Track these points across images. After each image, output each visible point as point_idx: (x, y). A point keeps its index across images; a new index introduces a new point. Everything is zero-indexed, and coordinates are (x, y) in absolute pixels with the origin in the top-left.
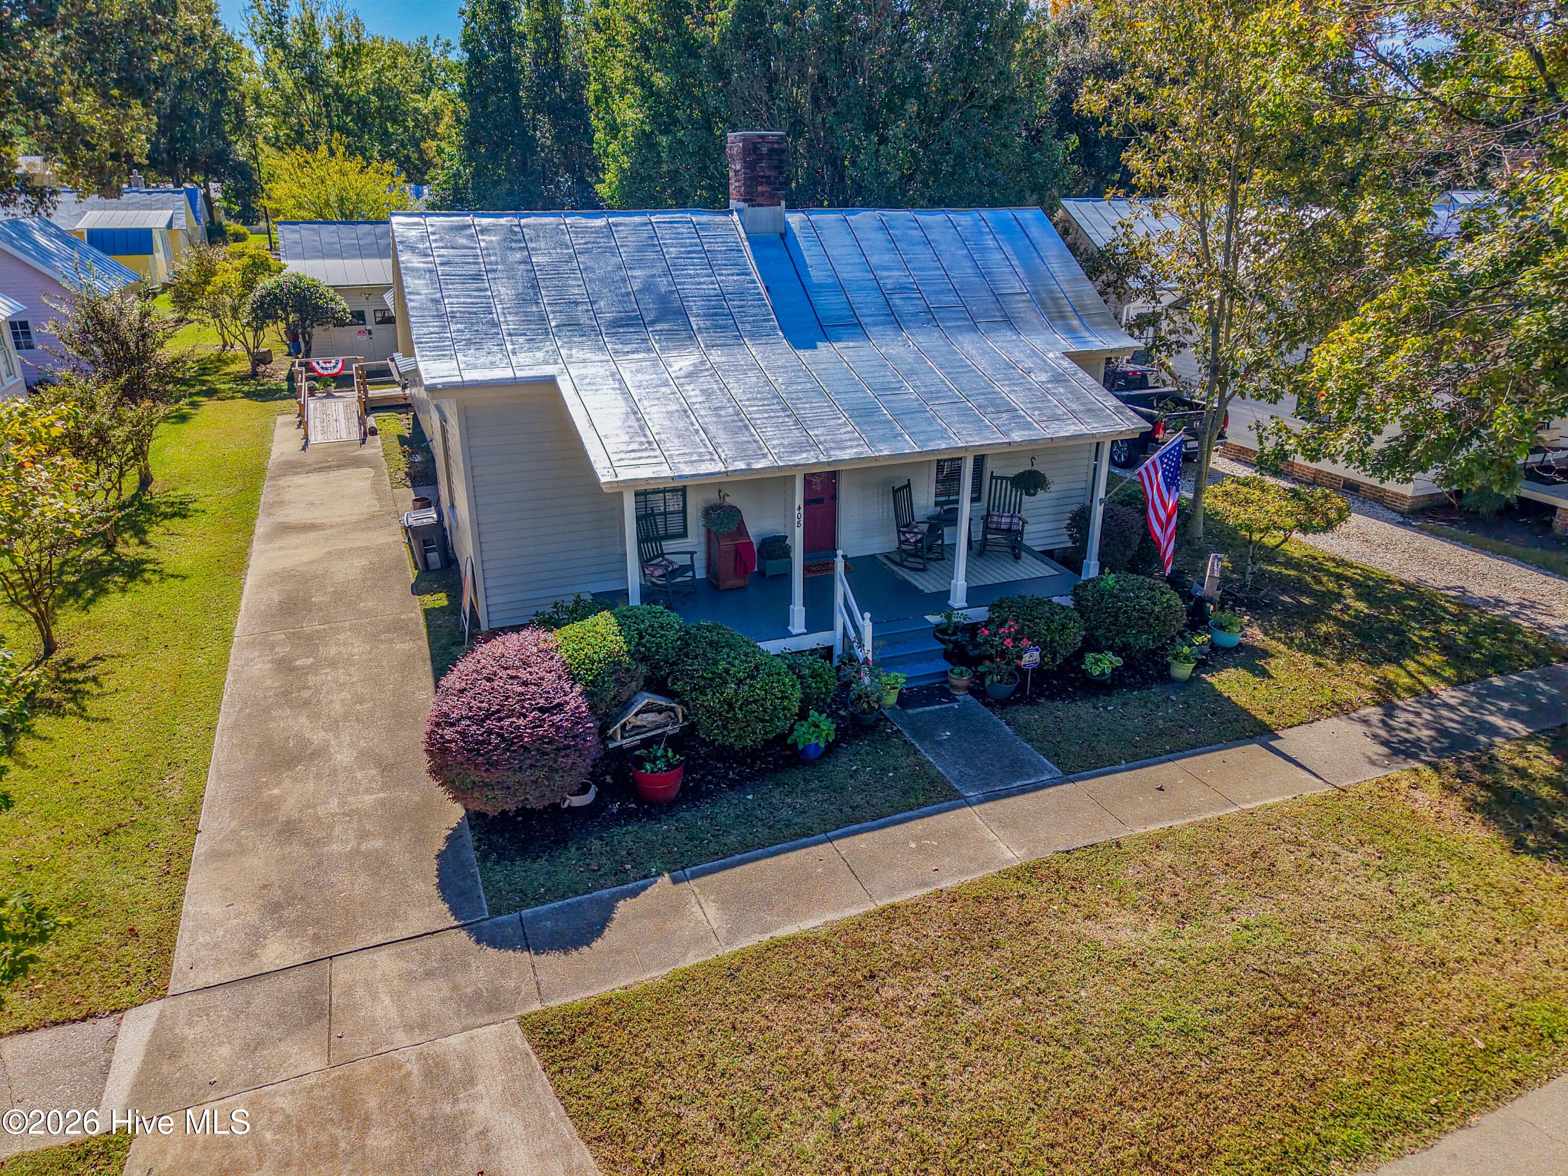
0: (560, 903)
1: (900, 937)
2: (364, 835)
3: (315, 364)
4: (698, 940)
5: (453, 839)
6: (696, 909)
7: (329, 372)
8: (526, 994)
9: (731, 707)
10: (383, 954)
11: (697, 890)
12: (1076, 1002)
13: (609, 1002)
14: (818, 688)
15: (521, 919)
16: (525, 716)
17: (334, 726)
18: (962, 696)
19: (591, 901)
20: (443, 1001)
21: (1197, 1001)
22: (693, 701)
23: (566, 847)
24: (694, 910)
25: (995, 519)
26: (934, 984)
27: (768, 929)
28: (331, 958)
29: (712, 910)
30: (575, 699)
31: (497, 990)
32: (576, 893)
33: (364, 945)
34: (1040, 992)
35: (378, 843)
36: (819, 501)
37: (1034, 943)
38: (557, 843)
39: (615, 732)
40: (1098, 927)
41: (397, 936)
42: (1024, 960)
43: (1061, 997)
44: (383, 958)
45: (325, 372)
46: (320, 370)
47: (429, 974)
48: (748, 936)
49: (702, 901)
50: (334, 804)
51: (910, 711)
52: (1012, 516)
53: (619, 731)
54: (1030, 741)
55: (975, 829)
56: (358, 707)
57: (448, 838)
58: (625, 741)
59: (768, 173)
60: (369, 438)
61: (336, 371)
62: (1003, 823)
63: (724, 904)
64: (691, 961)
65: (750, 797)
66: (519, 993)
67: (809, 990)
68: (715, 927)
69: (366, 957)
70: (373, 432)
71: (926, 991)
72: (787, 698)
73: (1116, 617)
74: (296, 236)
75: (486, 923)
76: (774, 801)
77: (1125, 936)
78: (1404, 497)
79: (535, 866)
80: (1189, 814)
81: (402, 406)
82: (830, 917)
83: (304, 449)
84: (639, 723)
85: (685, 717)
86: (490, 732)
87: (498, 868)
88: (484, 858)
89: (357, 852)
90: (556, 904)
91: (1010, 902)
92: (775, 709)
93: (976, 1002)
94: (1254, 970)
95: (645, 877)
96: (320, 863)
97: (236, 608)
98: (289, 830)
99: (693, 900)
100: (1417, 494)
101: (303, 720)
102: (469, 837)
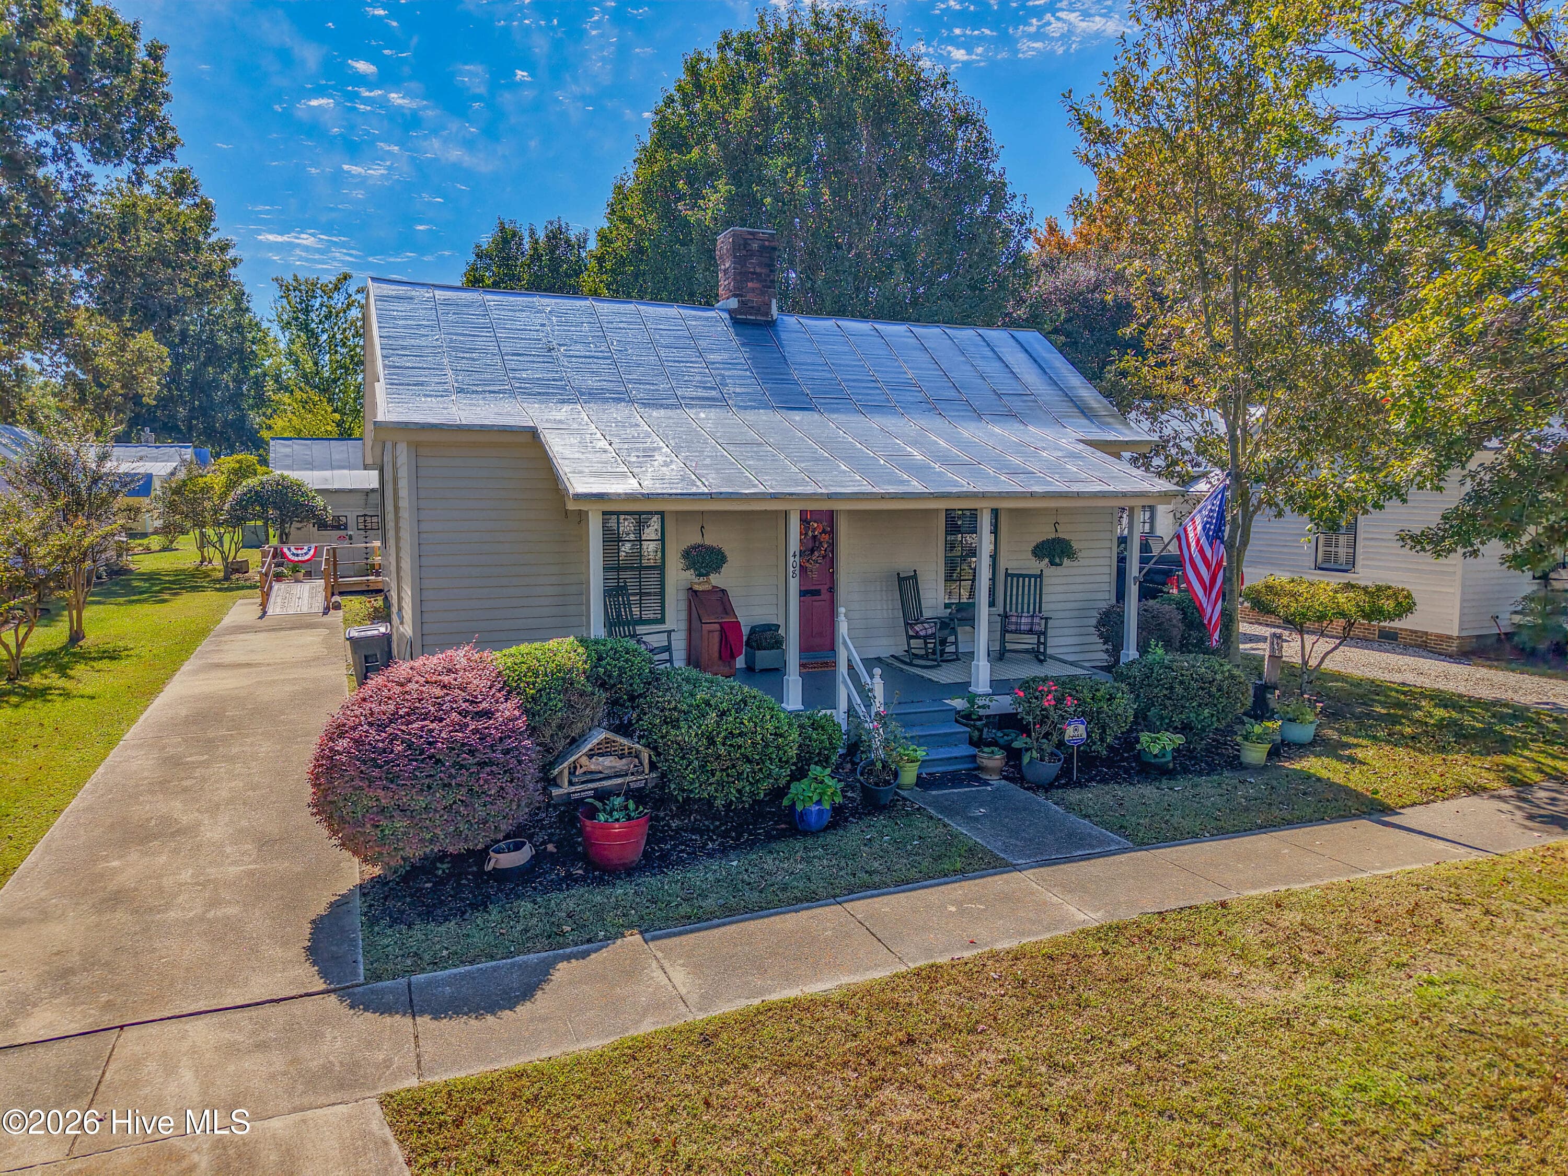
0: (468, 968)
1: (944, 996)
2: (215, 903)
3: (285, 550)
4: (658, 1006)
5: (339, 906)
6: (658, 975)
7: (300, 558)
8: (399, 1068)
9: (711, 742)
10: (200, 1023)
11: (660, 955)
12: (1217, 1068)
13: (520, 1075)
14: (821, 742)
15: (409, 985)
16: (441, 720)
17: (214, 809)
18: (995, 781)
19: (513, 965)
20: (272, 1077)
21: (1392, 1066)
22: (662, 737)
23: (486, 909)
24: (655, 974)
25: (1014, 620)
26: (1003, 1048)
27: (760, 993)
28: (122, 1027)
29: (680, 976)
30: (508, 709)
31: (356, 1064)
32: (492, 958)
33: (177, 1012)
34: (1160, 1056)
35: (232, 911)
36: (817, 593)
37: (1139, 1002)
38: (474, 907)
39: (561, 772)
40: (1223, 985)
41: (228, 1003)
42: (1129, 1018)
43: (1192, 1062)
44: (198, 1030)
45: (296, 559)
46: (291, 557)
47: (262, 1046)
48: (729, 1000)
49: (666, 965)
50: (186, 875)
51: (934, 793)
52: (1032, 616)
53: (566, 772)
54: (1086, 816)
55: (1032, 894)
56: (250, 793)
57: (332, 905)
58: (573, 789)
59: (758, 270)
60: (332, 611)
61: (307, 557)
62: (1067, 889)
63: (696, 969)
64: (647, 1027)
65: (735, 863)
66: (388, 1067)
67: (819, 1058)
68: (683, 991)
69: (173, 1027)
70: (337, 607)
71: (992, 1057)
72: (781, 736)
73: (1171, 688)
74: (288, 450)
75: (360, 989)
76: (765, 866)
77: (1265, 994)
78: (1450, 637)
79: (442, 929)
80: (1308, 879)
81: (372, 591)
82: (845, 980)
83: (260, 618)
84: (593, 767)
85: (653, 766)
86: (393, 738)
87: (389, 932)
88: (372, 921)
89: (202, 919)
90: (462, 969)
91: (1095, 960)
92: (767, 746)
93: (1068, 1069)
94: (1461, 1030)
95: (589, 941)
96: (146, 930)
97: (134, 720)
98: (116, 899)
99: (654, 964)
100: (1464, 634)
101: (178, 804)
102: (358, 902)
